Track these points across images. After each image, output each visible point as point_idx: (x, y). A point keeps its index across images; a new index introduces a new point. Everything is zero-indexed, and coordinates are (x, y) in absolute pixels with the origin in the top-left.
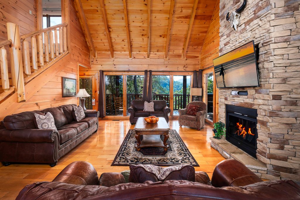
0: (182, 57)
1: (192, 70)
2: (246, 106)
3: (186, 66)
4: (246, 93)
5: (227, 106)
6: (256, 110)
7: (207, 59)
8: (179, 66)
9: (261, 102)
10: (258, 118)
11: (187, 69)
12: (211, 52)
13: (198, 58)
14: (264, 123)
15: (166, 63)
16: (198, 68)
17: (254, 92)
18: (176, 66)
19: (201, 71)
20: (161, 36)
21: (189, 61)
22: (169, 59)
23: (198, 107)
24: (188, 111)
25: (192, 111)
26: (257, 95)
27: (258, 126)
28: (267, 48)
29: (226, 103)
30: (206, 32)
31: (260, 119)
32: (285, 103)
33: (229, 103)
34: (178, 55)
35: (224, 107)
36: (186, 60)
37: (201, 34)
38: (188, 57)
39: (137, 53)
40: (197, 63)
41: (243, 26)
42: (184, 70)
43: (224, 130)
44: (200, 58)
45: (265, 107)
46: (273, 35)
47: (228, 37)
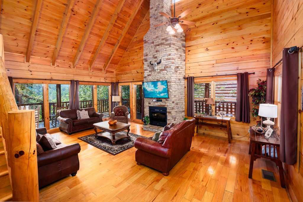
0: (103, 71)
1: (110, 82)
2: (162, 106)
3: (106, 78)
4: (161, 101)
5: (150, 107)
6: (166, 108)
7: (123, 76)
8: (101, 78)
9: (168, 104)
10: (167, 111)
11: (107, 81)
12: (127, 72)
13: (114, 73)
14: (170, 112)
15: (90, 74)
16: (114, 80)
17: (165, 100)
18: (99, 78)
19: (117, 83)
20: (90, 52)
21: (108, 75)
22: (93, 71)
23: (123, 110)
24: (117, 113)
25: (119, 113)
26: (166, 102)
27: (167, 114)
28: (170, 84)
29: (149, 106)
30: (121, 57)
31: (168, 111)
32: (175, 104)
33: (152, 105)
34: (100, 69)
35: (148, 107)
36: (106, 73)
37: (118, 57)
38: (107, 72)
39: (61, 61)
40: (113, 76)
41: (159, 71)
42: (105, 82)
43: (149, 119)
44: (115, 73)
45: (170, 106)
46: (172, 79)
47: (150, 72)
